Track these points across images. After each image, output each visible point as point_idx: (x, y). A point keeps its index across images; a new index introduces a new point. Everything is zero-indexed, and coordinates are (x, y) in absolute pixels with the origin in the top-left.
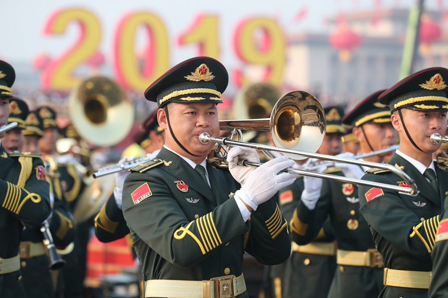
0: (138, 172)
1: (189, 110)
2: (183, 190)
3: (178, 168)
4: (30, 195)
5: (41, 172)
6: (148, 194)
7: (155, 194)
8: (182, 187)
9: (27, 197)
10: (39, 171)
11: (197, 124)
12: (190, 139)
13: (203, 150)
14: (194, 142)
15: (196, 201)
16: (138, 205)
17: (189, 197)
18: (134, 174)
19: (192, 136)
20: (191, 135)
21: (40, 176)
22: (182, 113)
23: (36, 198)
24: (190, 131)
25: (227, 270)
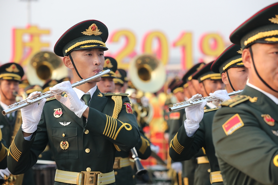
0: (228, 106)
2: (270, 124)
3: (263, 104)
4: (124, 125)
5: (129, 107)
8: (269, 120)
9: (122, 126)
10: (127, 106)
16: (230, 136)
17: (276, 130)
18: (224, 108)
20: (274, 73)
21: (129, 110)
23: (128, 127)
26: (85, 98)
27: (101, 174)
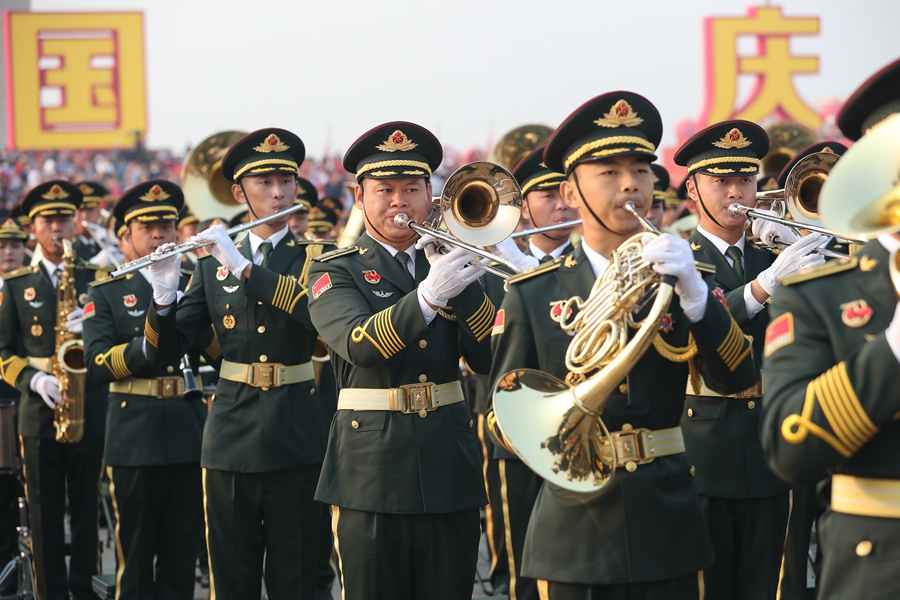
1: (381, 187)
2: (373, 281)
3: (373, 256)
6: (329, 286)
7: (336, 286)
8: (371, 278)
11: (392, 204)
12: (383, 222)
13: (400, 235)
14: (388, 225)
15: (388, 295)
17: (380, 291)
19: (386, 218)
20: (384, 217)
22: (375, 191)
24: (382, 212)
25: (423, 377)
26: (263, 249)
27: (283, 367)
